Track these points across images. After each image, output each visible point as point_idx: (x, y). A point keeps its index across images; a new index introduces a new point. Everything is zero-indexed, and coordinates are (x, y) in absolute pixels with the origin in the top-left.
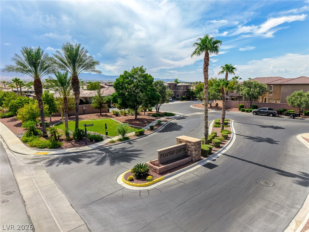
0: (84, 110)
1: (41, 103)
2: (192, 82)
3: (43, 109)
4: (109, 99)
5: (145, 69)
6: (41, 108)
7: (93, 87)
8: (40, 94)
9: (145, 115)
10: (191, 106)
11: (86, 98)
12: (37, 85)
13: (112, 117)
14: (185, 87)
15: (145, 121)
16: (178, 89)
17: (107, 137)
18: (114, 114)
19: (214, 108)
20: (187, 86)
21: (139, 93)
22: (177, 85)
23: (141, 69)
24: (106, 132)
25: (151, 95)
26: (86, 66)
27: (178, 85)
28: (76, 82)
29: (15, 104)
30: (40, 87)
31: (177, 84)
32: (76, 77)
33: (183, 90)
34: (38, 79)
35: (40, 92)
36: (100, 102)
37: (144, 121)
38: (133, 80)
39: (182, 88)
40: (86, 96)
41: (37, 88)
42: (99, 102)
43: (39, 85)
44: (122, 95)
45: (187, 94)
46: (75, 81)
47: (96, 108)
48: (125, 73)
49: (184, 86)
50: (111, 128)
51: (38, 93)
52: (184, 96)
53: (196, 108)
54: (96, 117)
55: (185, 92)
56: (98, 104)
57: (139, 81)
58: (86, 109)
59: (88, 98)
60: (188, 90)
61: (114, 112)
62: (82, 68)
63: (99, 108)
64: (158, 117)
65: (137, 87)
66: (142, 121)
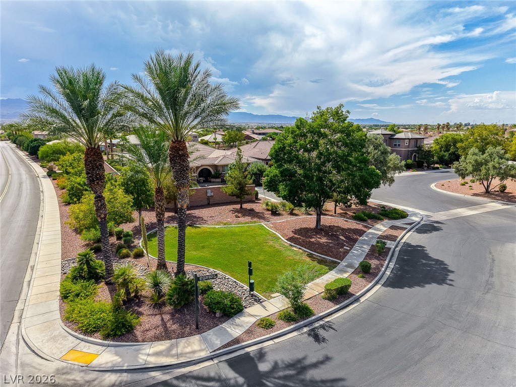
0: (209, 198)
1: (101, 205)
2: (404, 124)
3: (104, 218)
4: (258, 169)
5: (348, 112)
6: (100, 216)
7: (232, 138)
8: (98, 183)
9: (335, 213)
10: (433, 186)
11: (215, 167)
12: (90, 161)
13: (264, 218)
14: (413, 142)
15: (341, 237)
16: (395, 145)
17: (252, 295)
18: (268, 210)
19: (496, 195)
20: (417, 139)
21: (332, 173)
22: (395, 137)
23: (337, 113)
24: (250, 283)
25: (362, 178)
26: (204, 115)
27: (398, 136)
28: (180, 156)
29: (76, 187)
30: (97, 167)
31: (394, 135)
32: (180, 142)
33: (408, 147)
34: (94, 148)
35: (97, 179)
36: (240, 184)
37: (338, 238)
38: (316, 141)
39: (407, 142)
40: (216, 163)
41: (90, 170)
42: (238, 183)
43: (95, 161)
44: (287, 175)
45: (415, 155)
46: (178, 153)
47: (232, 195)
48: (299, 124)
49: (411, 139)
50: (261, 258)
51: (94, 181)
52: (409, 161)
53: (449, 193)
54: (231, 218)
55: (413, 152)
56: (236, 188)
57: (332, 143)
58: (212, 194)
59: (221, 166)
60: (419, 149)
61: (267, 205)
62: (196, 117)
63: (238, 197)
64: (369, 221)
65: (326, 157)
66: (332, 235)
